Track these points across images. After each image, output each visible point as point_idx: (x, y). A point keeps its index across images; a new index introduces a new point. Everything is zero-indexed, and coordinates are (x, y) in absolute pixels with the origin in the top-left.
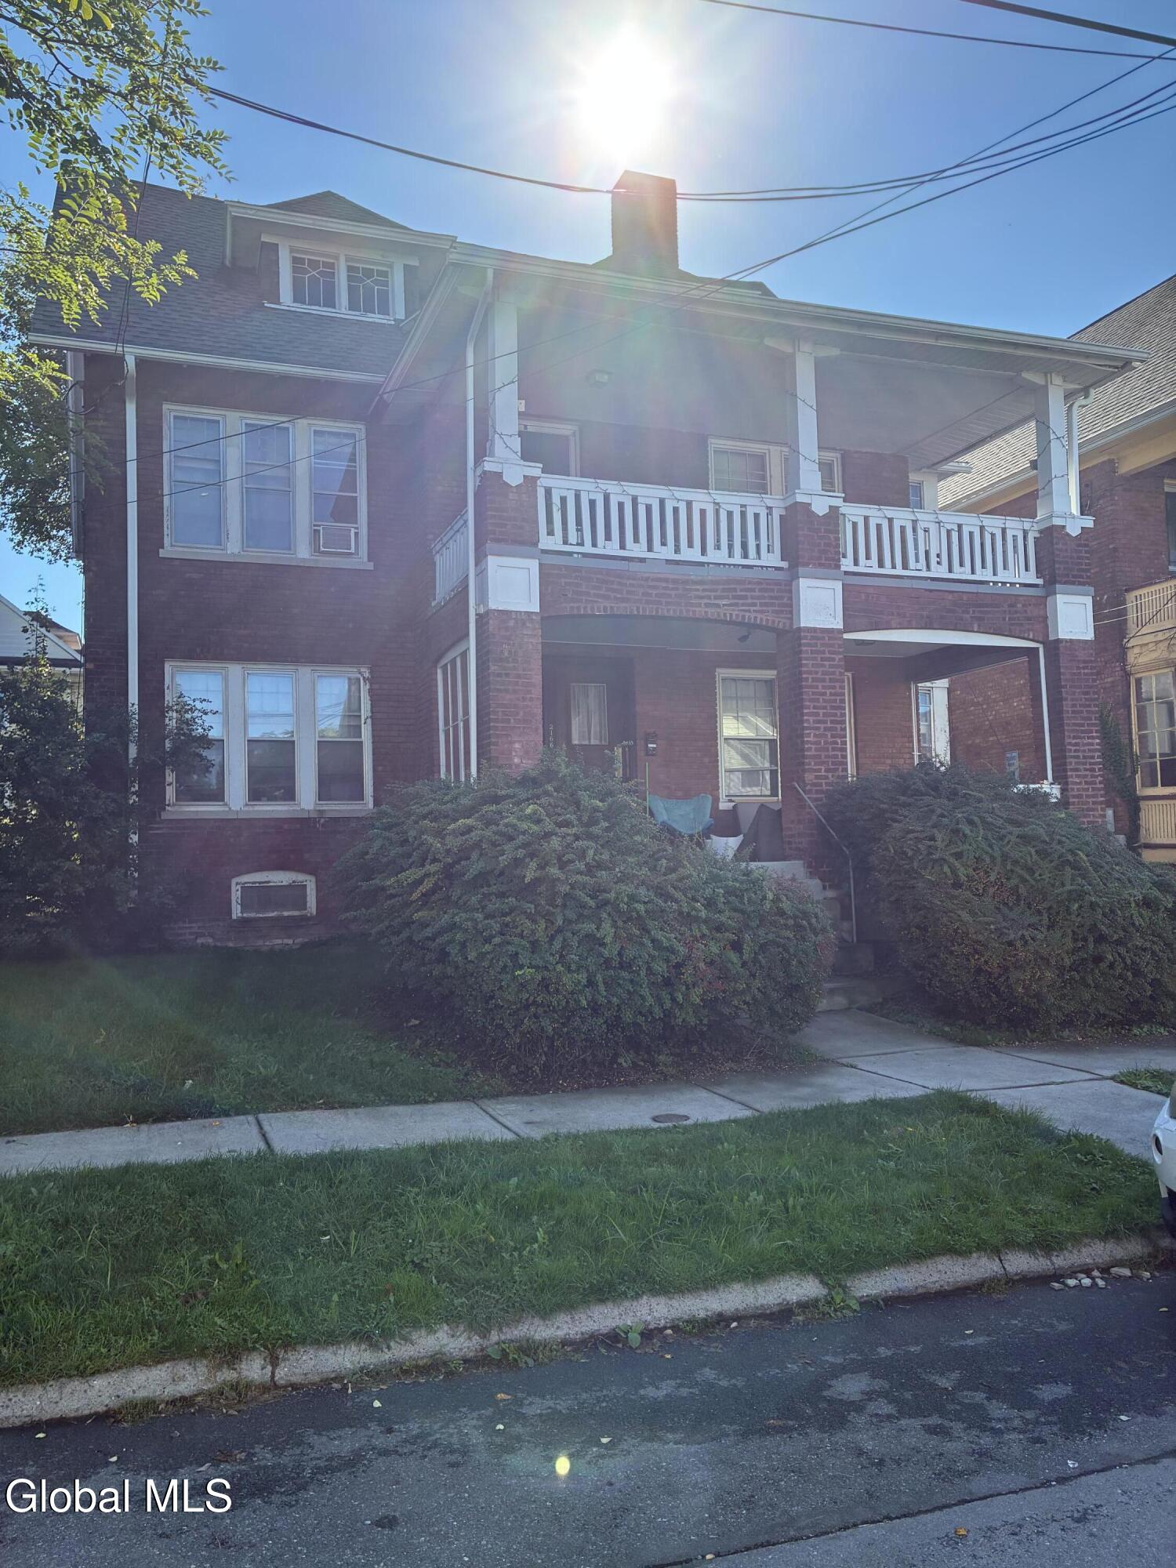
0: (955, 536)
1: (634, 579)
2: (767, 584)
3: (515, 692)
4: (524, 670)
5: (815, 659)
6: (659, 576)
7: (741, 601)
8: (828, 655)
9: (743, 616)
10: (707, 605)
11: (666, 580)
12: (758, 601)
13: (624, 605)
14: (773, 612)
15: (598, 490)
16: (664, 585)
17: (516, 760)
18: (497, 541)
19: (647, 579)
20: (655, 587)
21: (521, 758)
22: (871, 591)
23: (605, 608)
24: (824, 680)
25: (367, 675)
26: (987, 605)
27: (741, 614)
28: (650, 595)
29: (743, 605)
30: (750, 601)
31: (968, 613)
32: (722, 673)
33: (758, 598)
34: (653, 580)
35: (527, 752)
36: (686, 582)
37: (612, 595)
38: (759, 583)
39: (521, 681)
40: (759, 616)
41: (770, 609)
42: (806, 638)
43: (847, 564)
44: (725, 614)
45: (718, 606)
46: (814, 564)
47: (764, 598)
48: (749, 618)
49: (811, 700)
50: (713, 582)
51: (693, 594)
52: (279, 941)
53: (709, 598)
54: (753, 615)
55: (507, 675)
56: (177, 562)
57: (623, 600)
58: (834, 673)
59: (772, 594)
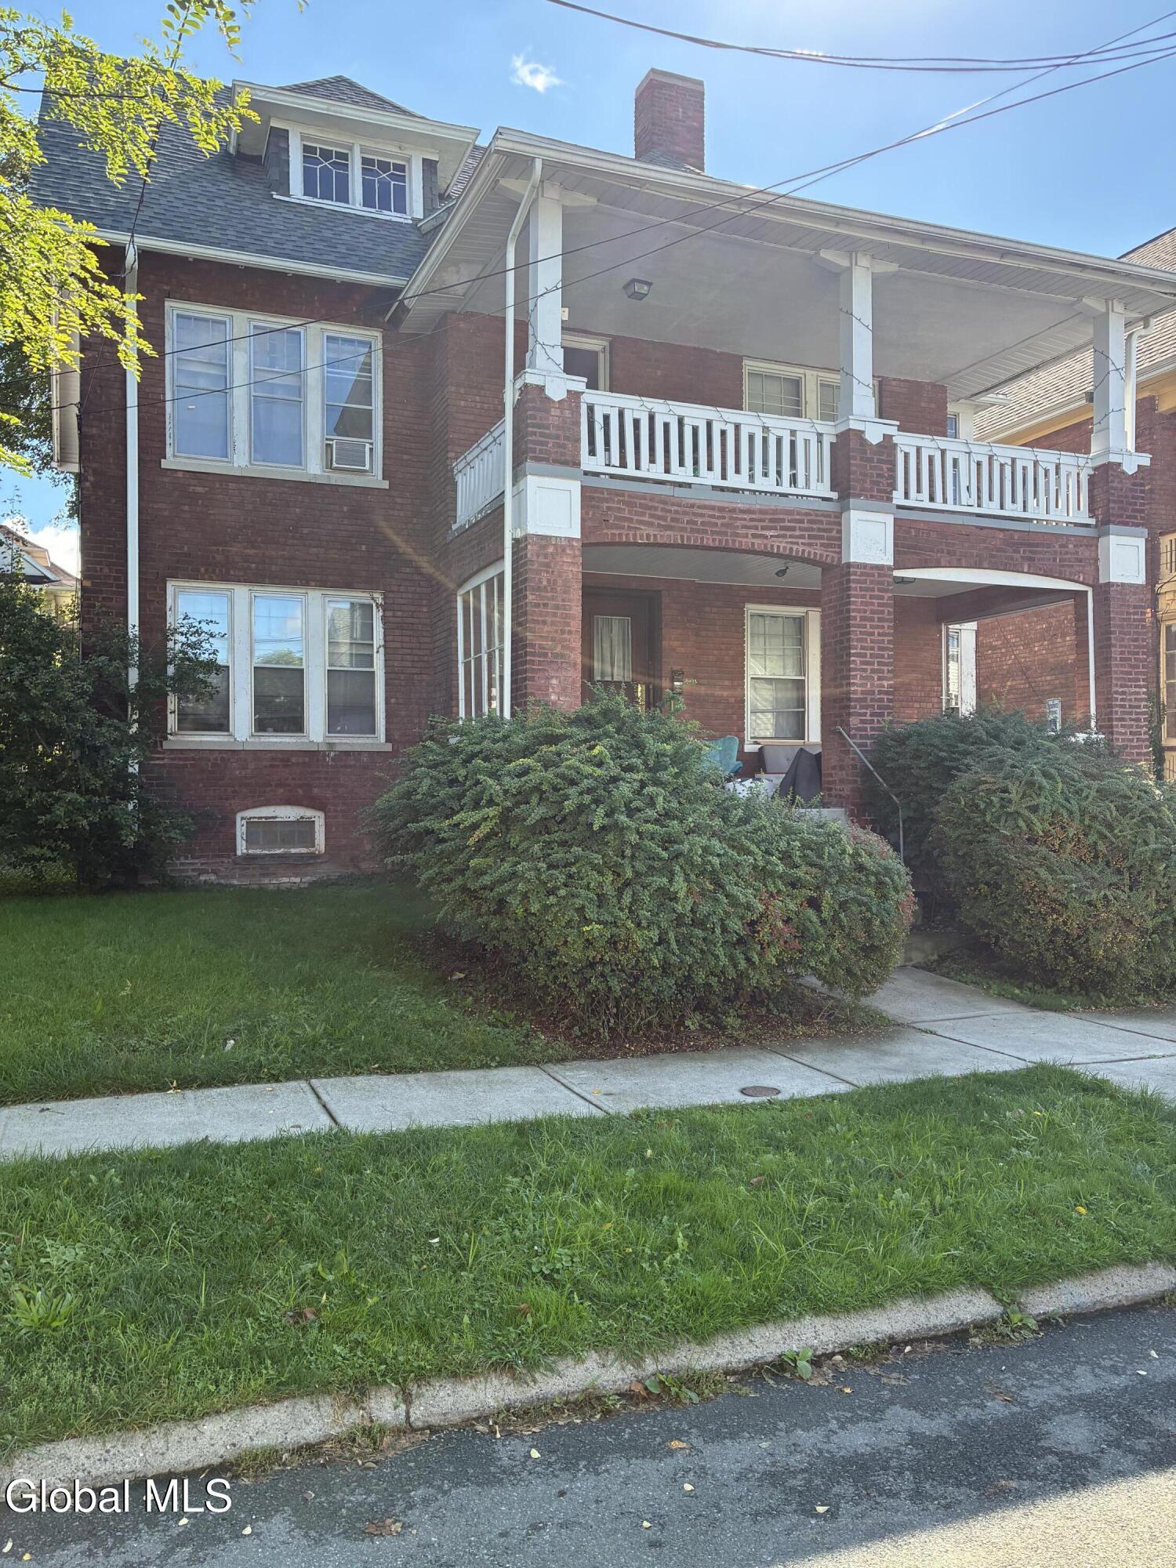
0: (1008, 470)
1: (679, 505)
2: (817, 515)
3: (553, 623)
4: (563, 600)
5: (863, 596)
6: (707, 503)
7: (789, 533)
8: (876, 593)
9: (791, 549)
10: (754, 536)
11: (713, 508)
12: (806, 534)
13: (668, 533)
14: (822, 545)
15: (643, 408)
16: (711, 513)
17: (553, 697)
18: (538, 459)
19: (692, 506)
20: (702, 515)
21: (558, 694)
22: (922, 526)
23: (648, 536)
24: (872, 619)
25: (380, 601)
26: (1037, 545)
27: (789, 546)
28: (695, 523)
29: (791, 537)
30: (797, 533)
31: (1019, 552)
32: (751, 608)
33: (806, 529)
34: (699, 507)
35: (564, 689)
36: (733, 510)
37: (656, 522)
38: (807, 514)
39: (559, 612)
40: (807, 549)
41: (818, 542)
42: (855, 574)
43: (898, 497)
44: (772, 546)
45: (766, 537)
46: (866, 496)
47: (812, 530)
48: (797, 551)
49: (858, 640)
50: (762, 512)
51: (739, 523)
52: (285, 880)
53: (756, 528)
54: (801, 549)
55: (545, 605)
56: (180, 475)
57: (671, 528)
58: (882, 612)
59: (821, 526)
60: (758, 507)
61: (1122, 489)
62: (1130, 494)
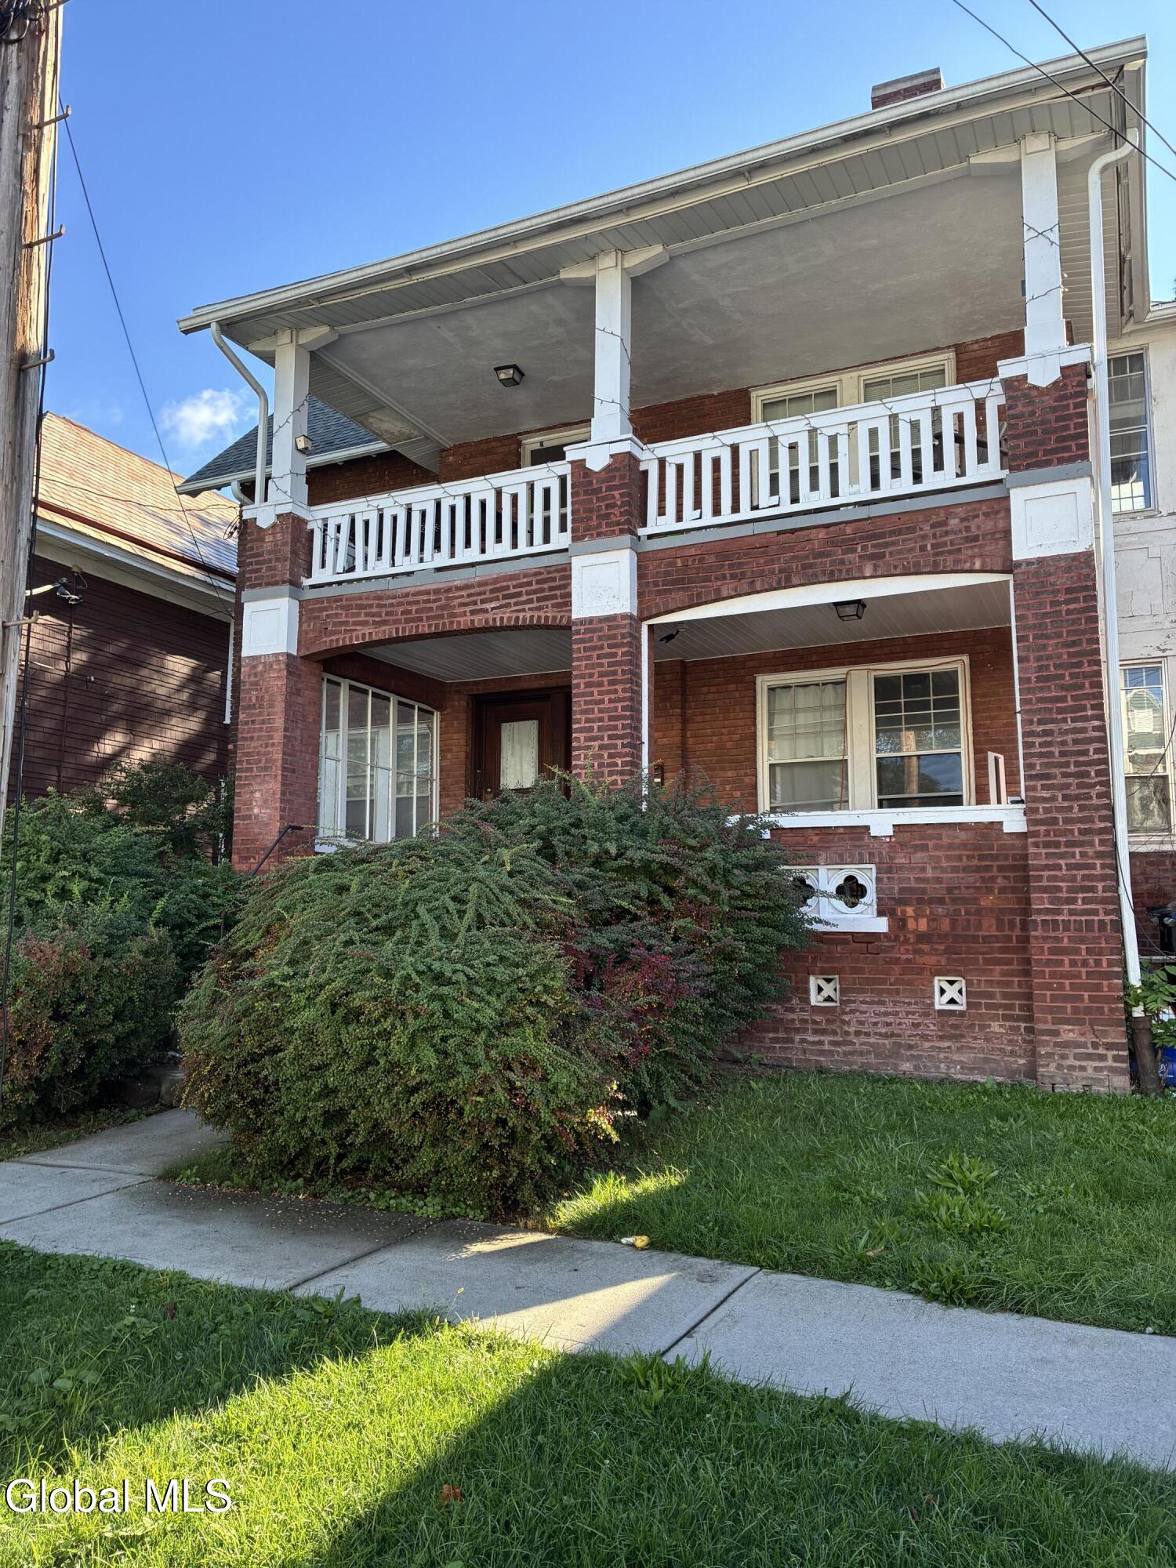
2: (549, 573)
4: (269, 715)
5: (589, 658)
6: (423, 588)
7: (512, 601)
9: (517, 618)
10: (473, 612)
12: (534, 597)
13: (383, 628)
14: (553, 606)
15: (373, 507)
16: (426, 597)
19: (407, 595)
20: (417, 602)
22: (693, 551)
23: (364, 635)
26: (882, 535)
27: (514, 615)
29: (516, 604)
30: (524, 598)
31: (854, 551)
33: (535, 592)
34: (413, 595)
36: (449, 590)
37: (371, 619)
50: (480, 584)
51: (456, 602)
53: (475, 603)
54: (528, 615)
55: (253, 722)
57: (385, 623)
60: (477, 579)
61: (1033, 413)
62: (1052, 417)
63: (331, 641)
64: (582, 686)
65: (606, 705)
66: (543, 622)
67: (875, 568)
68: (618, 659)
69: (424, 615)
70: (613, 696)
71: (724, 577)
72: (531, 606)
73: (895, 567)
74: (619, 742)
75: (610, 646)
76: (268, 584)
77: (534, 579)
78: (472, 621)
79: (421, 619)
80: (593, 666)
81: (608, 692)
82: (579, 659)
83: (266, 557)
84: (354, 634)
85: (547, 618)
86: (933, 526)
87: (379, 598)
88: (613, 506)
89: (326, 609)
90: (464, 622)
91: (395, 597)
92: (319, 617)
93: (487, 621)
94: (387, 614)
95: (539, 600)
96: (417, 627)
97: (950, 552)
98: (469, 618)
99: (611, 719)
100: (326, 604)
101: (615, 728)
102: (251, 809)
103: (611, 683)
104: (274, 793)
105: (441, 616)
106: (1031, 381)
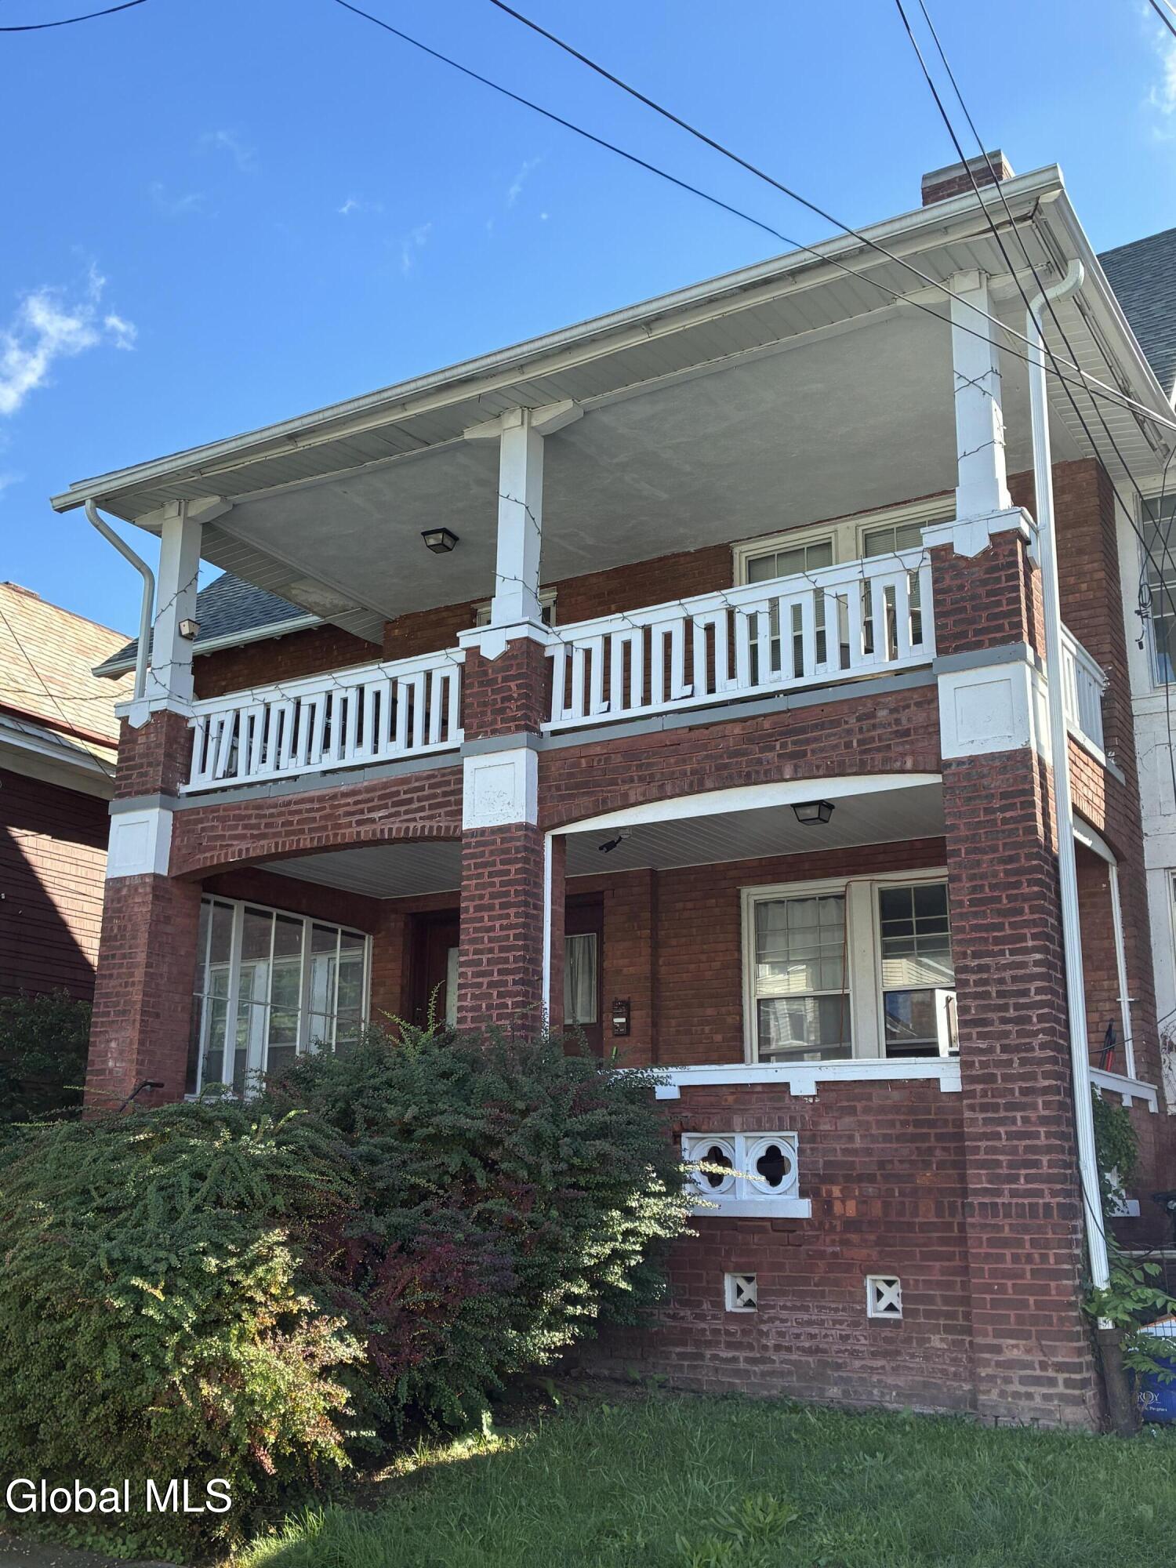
13: (262, 842)
14: (447, 814)
15: (257, 702)
16: (308, 806)
17: (111, 1064)
19: (289, 803)
20: (299, 812)
21: (116, 1060)
23: (240, 852)
26: (803, 731)
27: (404, 826)
29: (406, 812)
31: (773, 748)
35: (121, 1052)
37: (248, 832)
38: (429, 777)
40: (428, 824)
41: (442, 811)
44: (382, 831)
45: (373, 821)
47: (435, 796)
48: (415, 829)
49: (472, 941)
50: (369, 790)
51: (341, 811)
53: (362, 812)
54: (419, 825)
55: (113, 956)
59: (447, 788)
60: (365, 784)
61: (961, 587)
62: (982, 591)
63: (205, 858)
64: (471, 910)
65: (498, 933)
66: (435, 833)
67: (796, 768)
68: (511, 877)
69: (306, 827)
70: (505, 922)
71: (632, 781)
72: (422, 814)
73: (818, 767)
74: (510, 978)
75: (503, 862)
76: (138, 793)
77: (426, 783)
78: (358, 833)
79: (302, 831)
80: (483, 886)
81: (501, 917)
82: (469, 878)
83: (138, 761)
84: (230, 850)
85: (439, 828)
86: (859, 719)
87: (259, 807)
88: (509, 698)
89: (201, 821)
90: (349, 833)
91: (275, 806)
92: (194, 830)
93: (374, 833)
94: (267, 825)
95: (431, 807)
96: (298, 841)
97: (878, 749)
98: (355, 829)
99: (502, 949)
100: (201, 815)
101: (506, 961)
102: (105, 1062)
103: (503, 906)
104: (131, 1043)
105: (325, 828)
106: (959, 550)
